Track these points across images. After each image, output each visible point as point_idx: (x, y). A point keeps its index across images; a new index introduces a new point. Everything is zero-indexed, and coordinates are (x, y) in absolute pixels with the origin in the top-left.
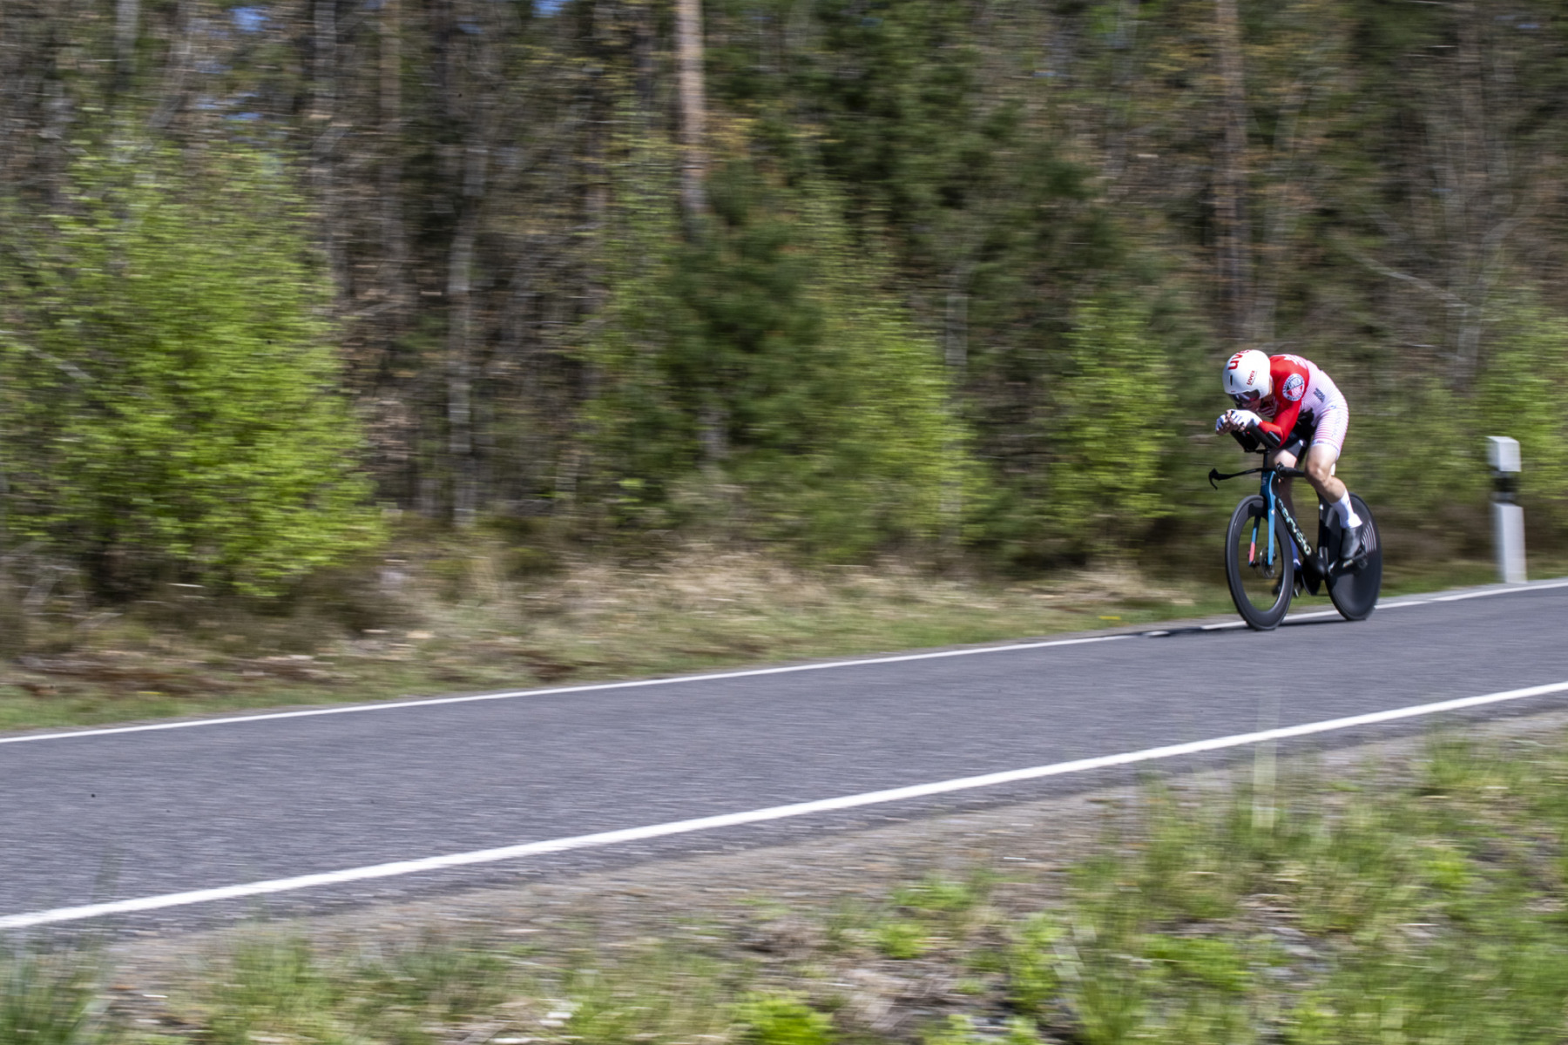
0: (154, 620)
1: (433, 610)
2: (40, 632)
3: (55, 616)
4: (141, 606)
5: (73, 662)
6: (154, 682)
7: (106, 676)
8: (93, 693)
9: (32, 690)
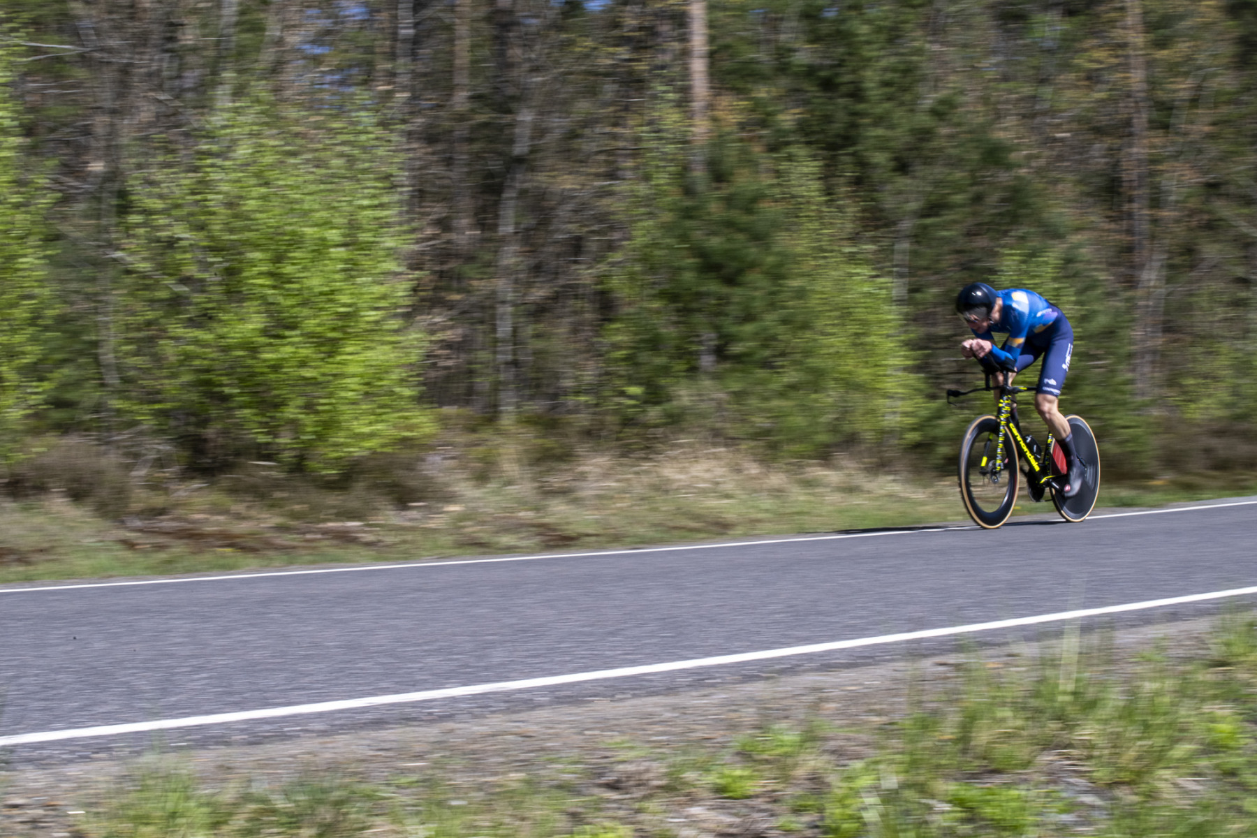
0: (233, 491)
1: (466, 489)
2: (141, 498)
3: (155, 486)
4: (225, 479)
5: (166, 523)
6: (230, 540)
7: (192, 536)
8: (179, 548)
9: (129, 545)
